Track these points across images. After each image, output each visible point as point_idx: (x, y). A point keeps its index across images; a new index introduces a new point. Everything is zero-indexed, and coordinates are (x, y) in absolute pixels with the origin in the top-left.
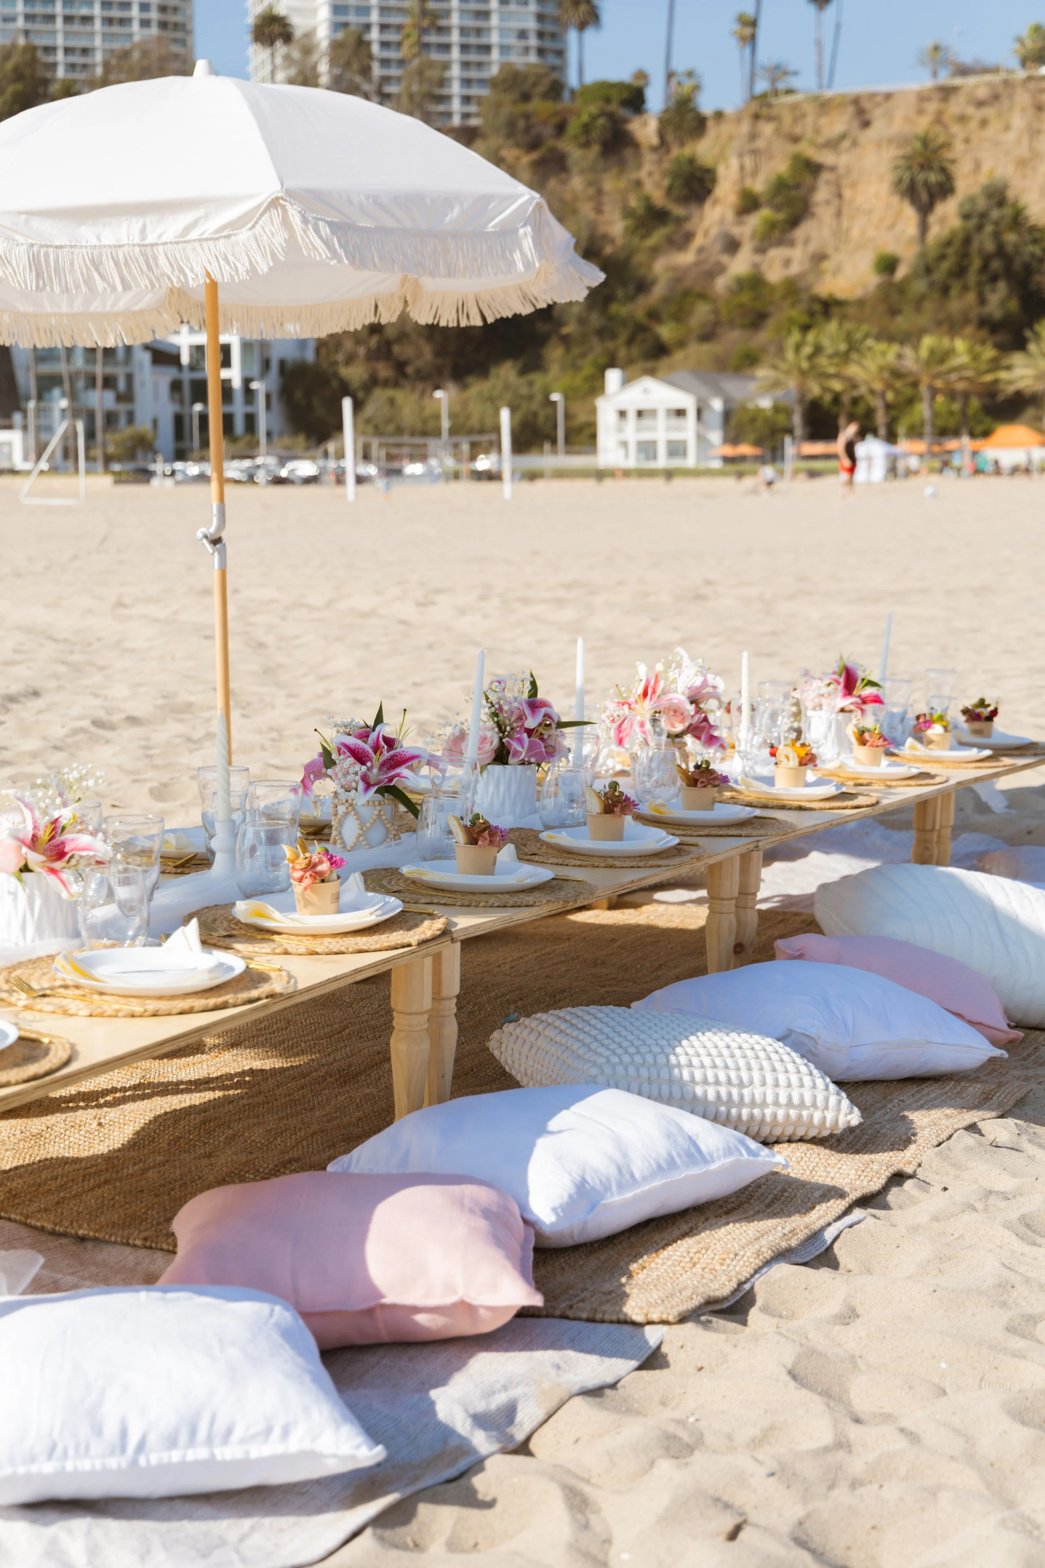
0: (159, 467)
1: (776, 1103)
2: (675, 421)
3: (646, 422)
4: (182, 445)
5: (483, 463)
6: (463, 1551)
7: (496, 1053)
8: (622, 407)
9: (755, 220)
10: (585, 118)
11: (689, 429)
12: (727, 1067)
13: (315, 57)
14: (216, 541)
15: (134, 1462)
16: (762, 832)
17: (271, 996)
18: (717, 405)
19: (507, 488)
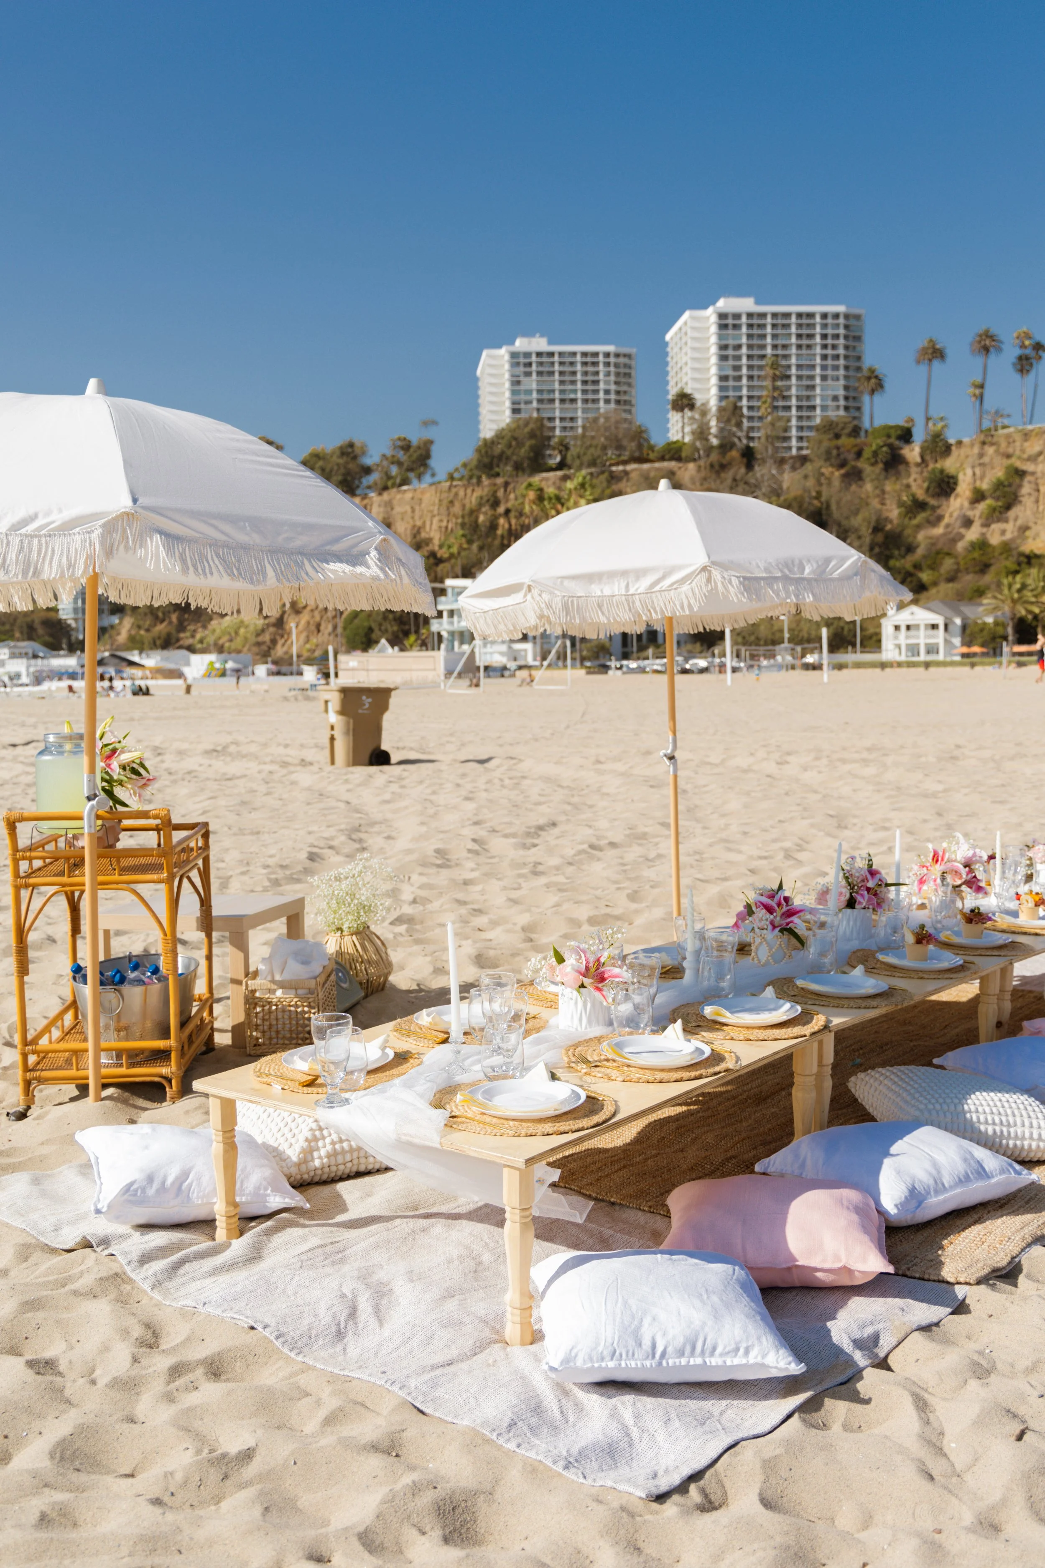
0: (613, 663)
1: (1031, 1138)
2: (931, 632)
3: (912, 632)
4: (626, 650)
5: (810, 659)
6: (852, 1431)
7: (853, 1090)
8: (897, 623)
9: (982, 506)
10: (874, 447)
11: (939, 637)
12: (1000, 1114)
13: (708, 417)
14: (671, 758)
15: (660, 1364)
16: (1014, 953)
17: (727, 1070)
18: (958, 621)
19: (825, 675)
